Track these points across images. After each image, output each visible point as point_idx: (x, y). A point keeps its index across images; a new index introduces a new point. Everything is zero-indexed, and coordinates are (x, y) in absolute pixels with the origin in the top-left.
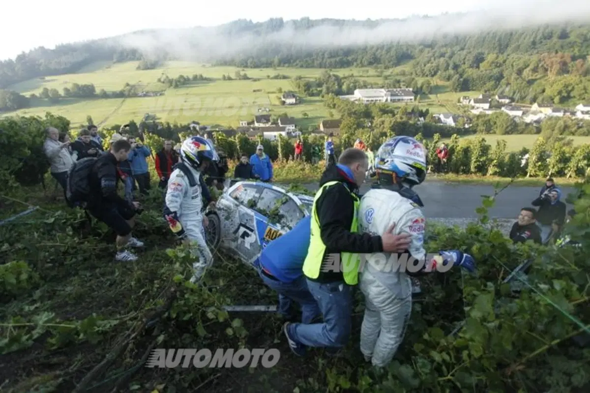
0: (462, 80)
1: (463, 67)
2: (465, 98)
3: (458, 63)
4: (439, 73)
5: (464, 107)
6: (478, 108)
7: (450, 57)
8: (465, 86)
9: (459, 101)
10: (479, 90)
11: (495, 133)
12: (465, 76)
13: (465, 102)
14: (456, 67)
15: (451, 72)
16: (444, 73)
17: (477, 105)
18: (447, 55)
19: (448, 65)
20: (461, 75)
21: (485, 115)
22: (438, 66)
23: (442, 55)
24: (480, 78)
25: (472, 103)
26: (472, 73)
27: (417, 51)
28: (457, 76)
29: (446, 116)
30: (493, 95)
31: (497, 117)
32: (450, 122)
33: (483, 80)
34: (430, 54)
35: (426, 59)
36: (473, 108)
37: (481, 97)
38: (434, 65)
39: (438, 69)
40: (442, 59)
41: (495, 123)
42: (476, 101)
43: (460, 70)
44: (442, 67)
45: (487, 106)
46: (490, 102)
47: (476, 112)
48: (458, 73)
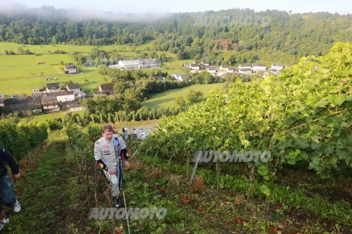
0: (183, 53)
1: (183, 45)
2: (186, 64)
3: (179, 43)
4: (170, 49)
5: (187, 69)
6: (194, 69)
7: (175, 39)
8: (185, 56)
9: (183, 66)
10: (193, 59)
11: (204, 83)
12: (184, 50)
13: (187, 66)
14: (178, 45)
15: (177, 48)
16: (173, 49)
17: (193, 68)
18: (173, 38)
19: (174, 44)
20: (182, 51)
21: (198, 74)
22: (168, 44)
23: (170, 38)
24: (193, 52)
25: (190, 66)
26: (188, 49)
27: (155, 34)
28: (180, 51)
29: (178, 76)
30: (201, 61)
31: (204, 74)
32: (180, 79)
33: (194, 53)
34: (163, 37)
35: (161, 40)
36: (191, 69)
37: (194, 63)
38: (166, 44)
39: (169, 47)
40: (170, 40)
41: (203, 78)
42: (193, 65)
43: (181, 47)
44: (171, 45)
45: (198, 68)
46: (200, 66)
47: (193, 72)
48: (180, 49)
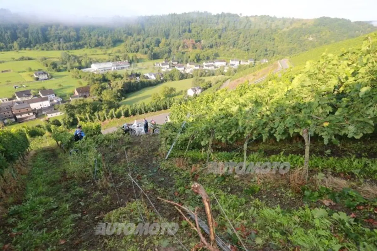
0: (152, 53)
1: (152, 46)
2: (157, 63)
3: (148, 45)
4: (140, 50)
5: (158, 68)
6: (164, 68)
7: (144, 41)
8: (155, 57)
9: (154, 65)
10: (162, 59)
11: (175, 80)
12: (154, 51)
13: (158, 66)
14: (148, 47)
15: (146, 49)
16: (143, 50)
17: (163, 67)
18: (141, 40)
19: (143, 46)
20: (152, 52)
21: (169, 72)
22: (138, 46)
23: (139, 40)
24: (162, 52)
25: (161, 65)
26: (156, 50)
27: (124, 37)
28: (149, 51)
29: (151, 75)
30: (170, 60)
31: (174, 72)
32: (153, 78)
33: (163, 53)
34: (132, 39)
35: (130, 43)
36: (162, 68)
37: (164, 62)
38: (136, 46)
39: (139, 48)
40: (139, 42)
41: (174, 75)
42: (163, 64)
43: (150, 48)
44: (141, 46)
45: (168, 66)
47: (164, 70)
48: (149, 50)
